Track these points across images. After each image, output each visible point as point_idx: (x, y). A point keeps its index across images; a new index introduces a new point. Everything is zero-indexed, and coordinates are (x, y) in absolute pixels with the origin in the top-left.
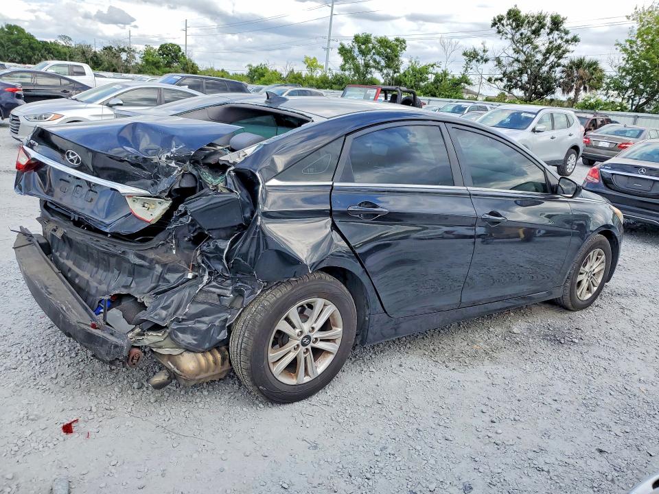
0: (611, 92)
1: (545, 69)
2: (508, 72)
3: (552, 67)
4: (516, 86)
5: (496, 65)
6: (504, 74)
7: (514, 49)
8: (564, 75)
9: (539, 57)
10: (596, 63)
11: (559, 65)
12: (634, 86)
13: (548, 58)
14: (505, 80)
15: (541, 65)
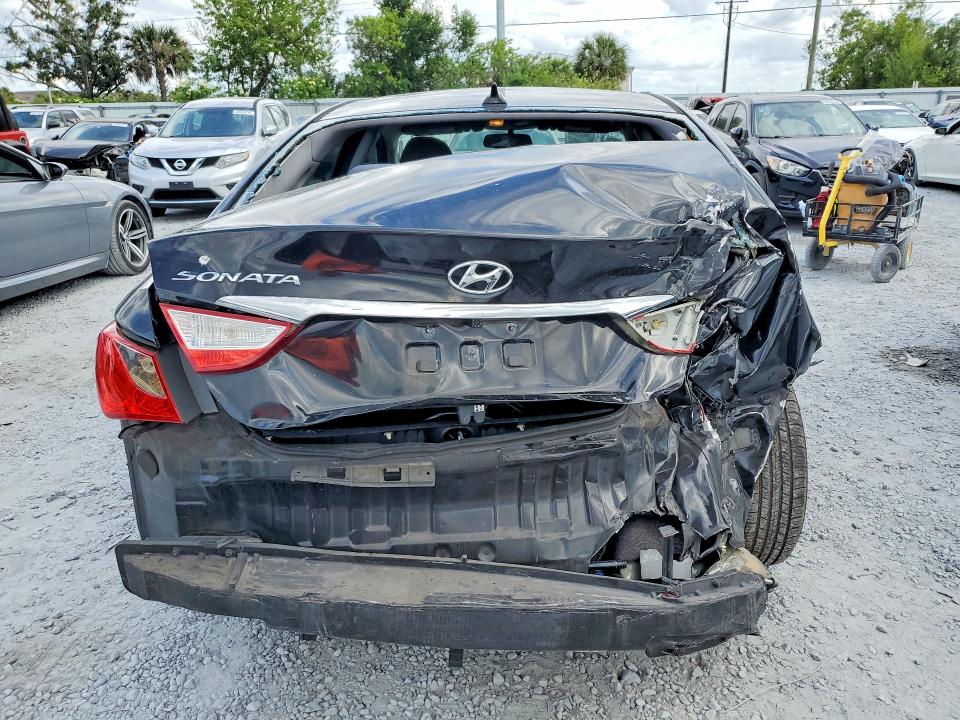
0: (212, 74)
1: (97, 44)
2: (35, 52)
3: (108, 40)
4: (57, 74)
5: (9, 42)
6: (29, 54)
7: (33, 13)
8: (130, 52)
9: (81, 24)
10: (171, 32)
11: (118, 37)
12: (236, 61)
13: (96, 27)
14: (34, 64)
15: (88, 38)
